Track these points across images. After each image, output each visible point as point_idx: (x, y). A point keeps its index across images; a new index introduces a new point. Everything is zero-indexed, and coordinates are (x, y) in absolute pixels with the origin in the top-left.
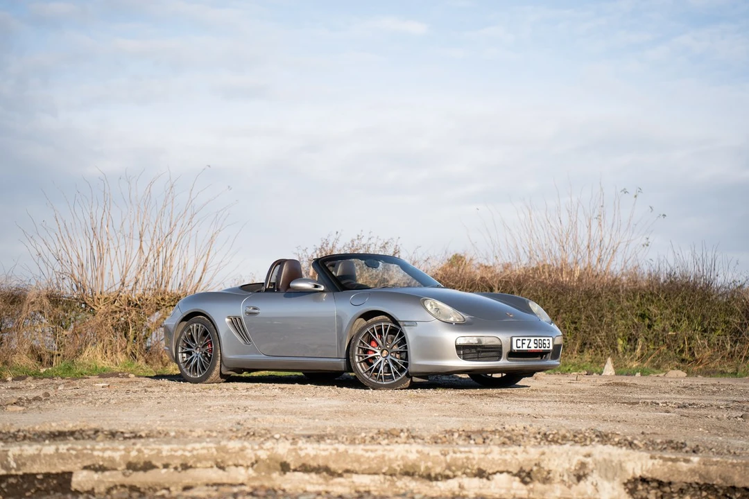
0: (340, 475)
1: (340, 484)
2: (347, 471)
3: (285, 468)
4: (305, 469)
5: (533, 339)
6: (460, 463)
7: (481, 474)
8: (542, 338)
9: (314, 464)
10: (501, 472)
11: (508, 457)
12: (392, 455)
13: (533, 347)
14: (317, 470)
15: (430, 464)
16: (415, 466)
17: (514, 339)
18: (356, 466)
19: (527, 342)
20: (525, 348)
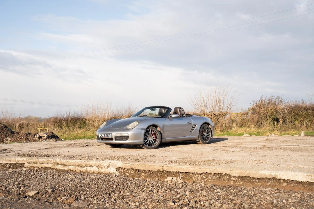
0: (67, 166)
1: (66, 168)
2: (68, 165)
3: (58, 164)
4: (61, 164)
5: (104, 134)
6: (88, 164)
7: (91, 166)
8: (107, 134)
9: (63, 163)
10: (95, 166)
11: (96, 163)
12: (76, 162)
13: (104, 137)
14: (63, 165)
15: (82, 164)
16: (80, 164)
17: (100, 134)
18: (70, 164)
19: (102, 135)
20: (102, 137)
